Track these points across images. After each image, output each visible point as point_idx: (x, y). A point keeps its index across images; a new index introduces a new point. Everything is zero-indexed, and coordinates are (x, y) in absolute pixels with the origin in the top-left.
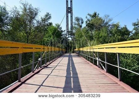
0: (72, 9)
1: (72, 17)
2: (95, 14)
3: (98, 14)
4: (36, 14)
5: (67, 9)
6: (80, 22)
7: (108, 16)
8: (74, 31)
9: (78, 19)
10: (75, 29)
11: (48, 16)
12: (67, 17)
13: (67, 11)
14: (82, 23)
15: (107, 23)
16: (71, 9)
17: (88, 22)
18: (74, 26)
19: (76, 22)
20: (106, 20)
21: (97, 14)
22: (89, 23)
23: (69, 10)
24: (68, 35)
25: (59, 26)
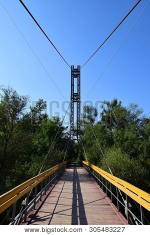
0: (80, 96)
1: (79, 107)
2: (116, 102)
3: (121, 103)
4: (23, 105)
5: (71, 96)
6: (93, 113)
7: (136, 106)
8: (82, 128)
9: (88, 109)
10: (83, 124)
11: (41, 105)
12: (72, 107)
13: (71, 98)
14: (96, 115)
15: (134, 117)
16: (78, 96)
17: (105, 114)
18: (82, 119)
19: (87, 114)
20: (132, 112)
21: (118, 102)
22: (106, 116)
24: (72, 136)
25: (58, 120)
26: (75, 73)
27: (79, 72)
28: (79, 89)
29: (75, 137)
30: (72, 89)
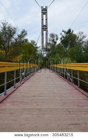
0: (47, 27)
1: (47, 34)
3: (73, 31)
4: (14, 33)
5: (42, 27)
6: (55, 38)
7: (82, 33)
8: (49, 47)
9: (52, 36)
10: (49, 45)
11: (24, 33)
12: (43, 34)
13: (42, 28)
14: (57, 39)
15: (81, 40)
18: (48, 42)
19: (52, 38)
20: (80, 37)
21: (71, 30)
22: (63, 40)
23: (44, 28)
24: (43, 51)
25: (34, 42)
26: (44, 11)
27: (47, 10)
28: (47, 23)
29: (45, 52)
30: (42, 22)
